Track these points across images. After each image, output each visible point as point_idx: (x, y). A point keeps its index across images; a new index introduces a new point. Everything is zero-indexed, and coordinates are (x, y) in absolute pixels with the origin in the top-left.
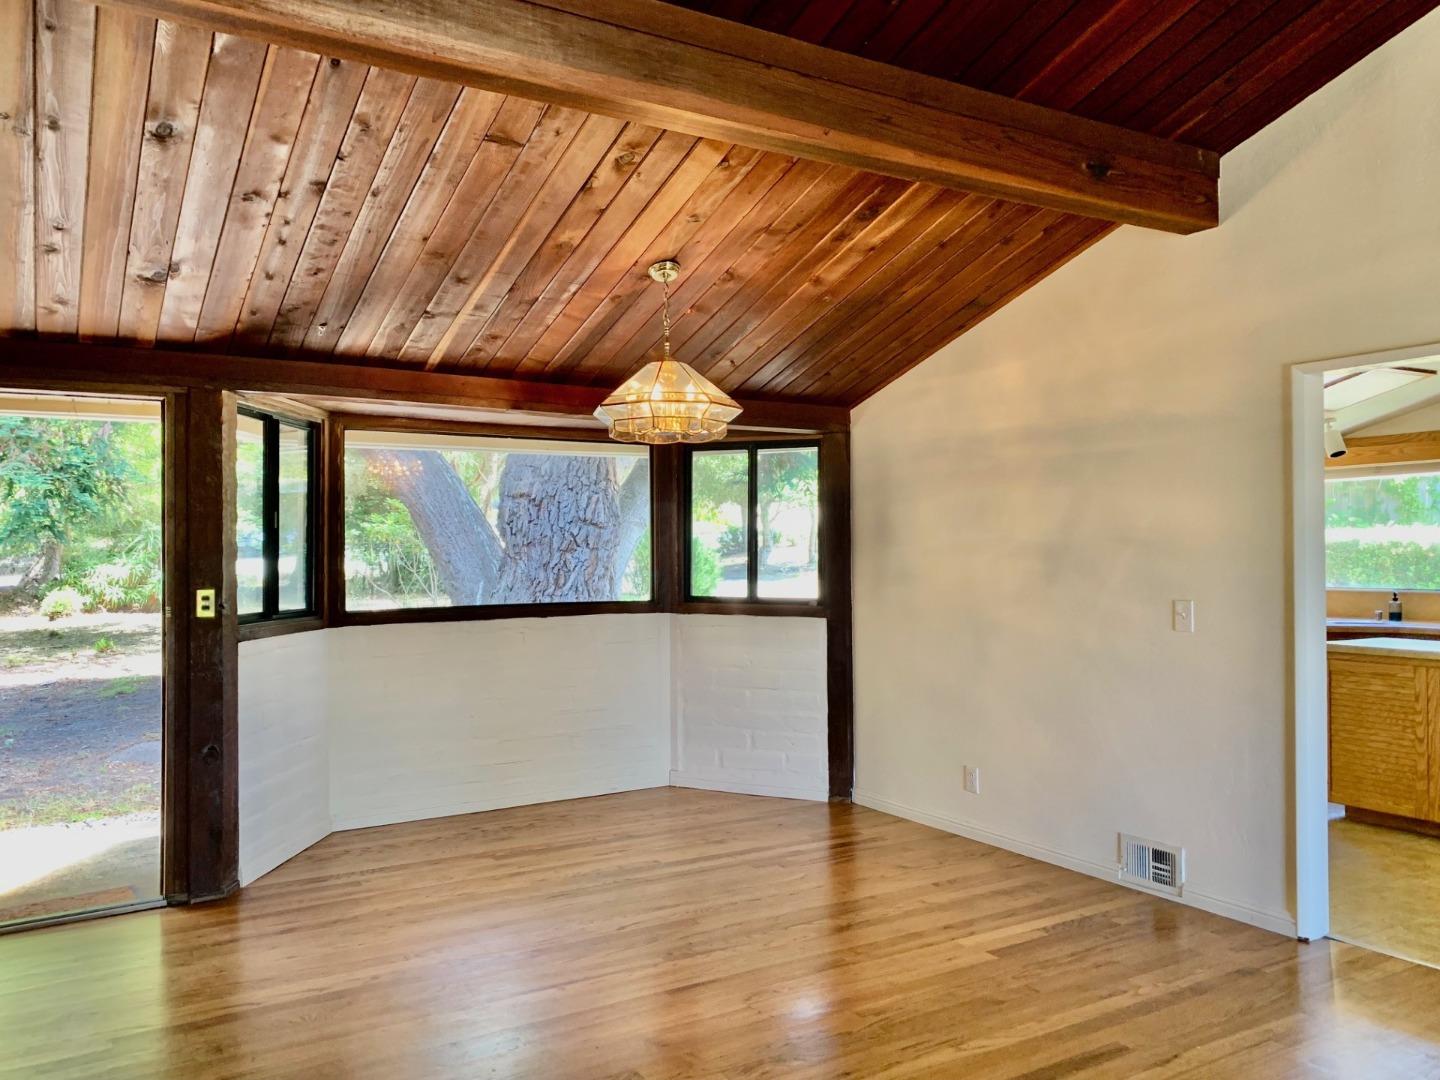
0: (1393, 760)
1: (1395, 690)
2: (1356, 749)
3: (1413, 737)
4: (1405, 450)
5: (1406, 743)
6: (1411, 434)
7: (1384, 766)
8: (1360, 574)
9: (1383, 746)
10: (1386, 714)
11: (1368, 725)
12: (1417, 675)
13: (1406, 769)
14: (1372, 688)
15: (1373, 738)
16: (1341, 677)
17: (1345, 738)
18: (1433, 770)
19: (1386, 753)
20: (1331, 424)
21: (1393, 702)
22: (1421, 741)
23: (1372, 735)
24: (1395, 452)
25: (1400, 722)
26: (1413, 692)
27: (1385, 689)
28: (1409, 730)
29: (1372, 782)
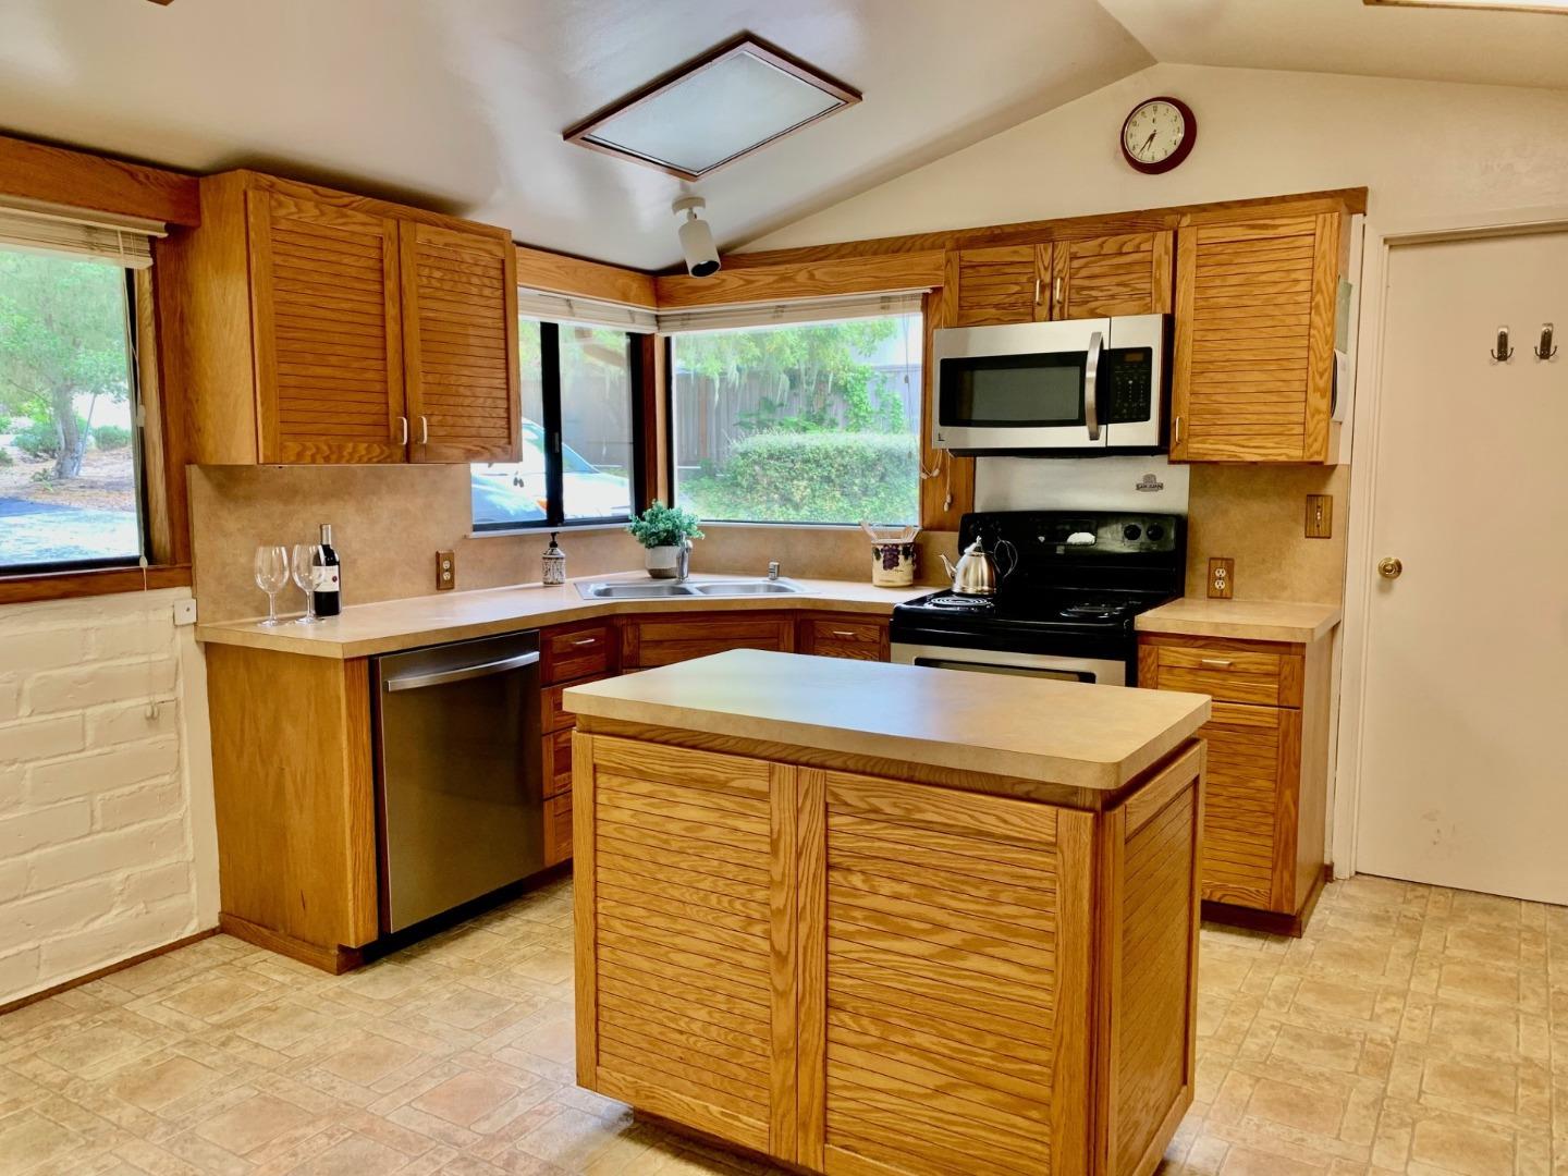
0: (720, 1000)
1: (731, 822)
2: (646, 965)
3: (765, 946)
4: (818, 274)
5: (749, 961)
6: (827, 246)
7: (702, 1014)
8: (806, 488)
9: (700, 962)
10: (707, 884)
11: (672, 908)
12: (775, 785)
13: (750, 1027)
14: (678, 812)
15: (679, 940)
16: (616, 781)
17: (624, 939)
18: (805, 1036)
19: (710, 983)
20: (696, 210)
21: (722, 853)
22: (782, 958)
23: (680, 933)
24: (802, 277)
25: (738, 905)
26: (765, 829)
27: (712, 817)
28: (758, 929)
29: (679, 1052)
